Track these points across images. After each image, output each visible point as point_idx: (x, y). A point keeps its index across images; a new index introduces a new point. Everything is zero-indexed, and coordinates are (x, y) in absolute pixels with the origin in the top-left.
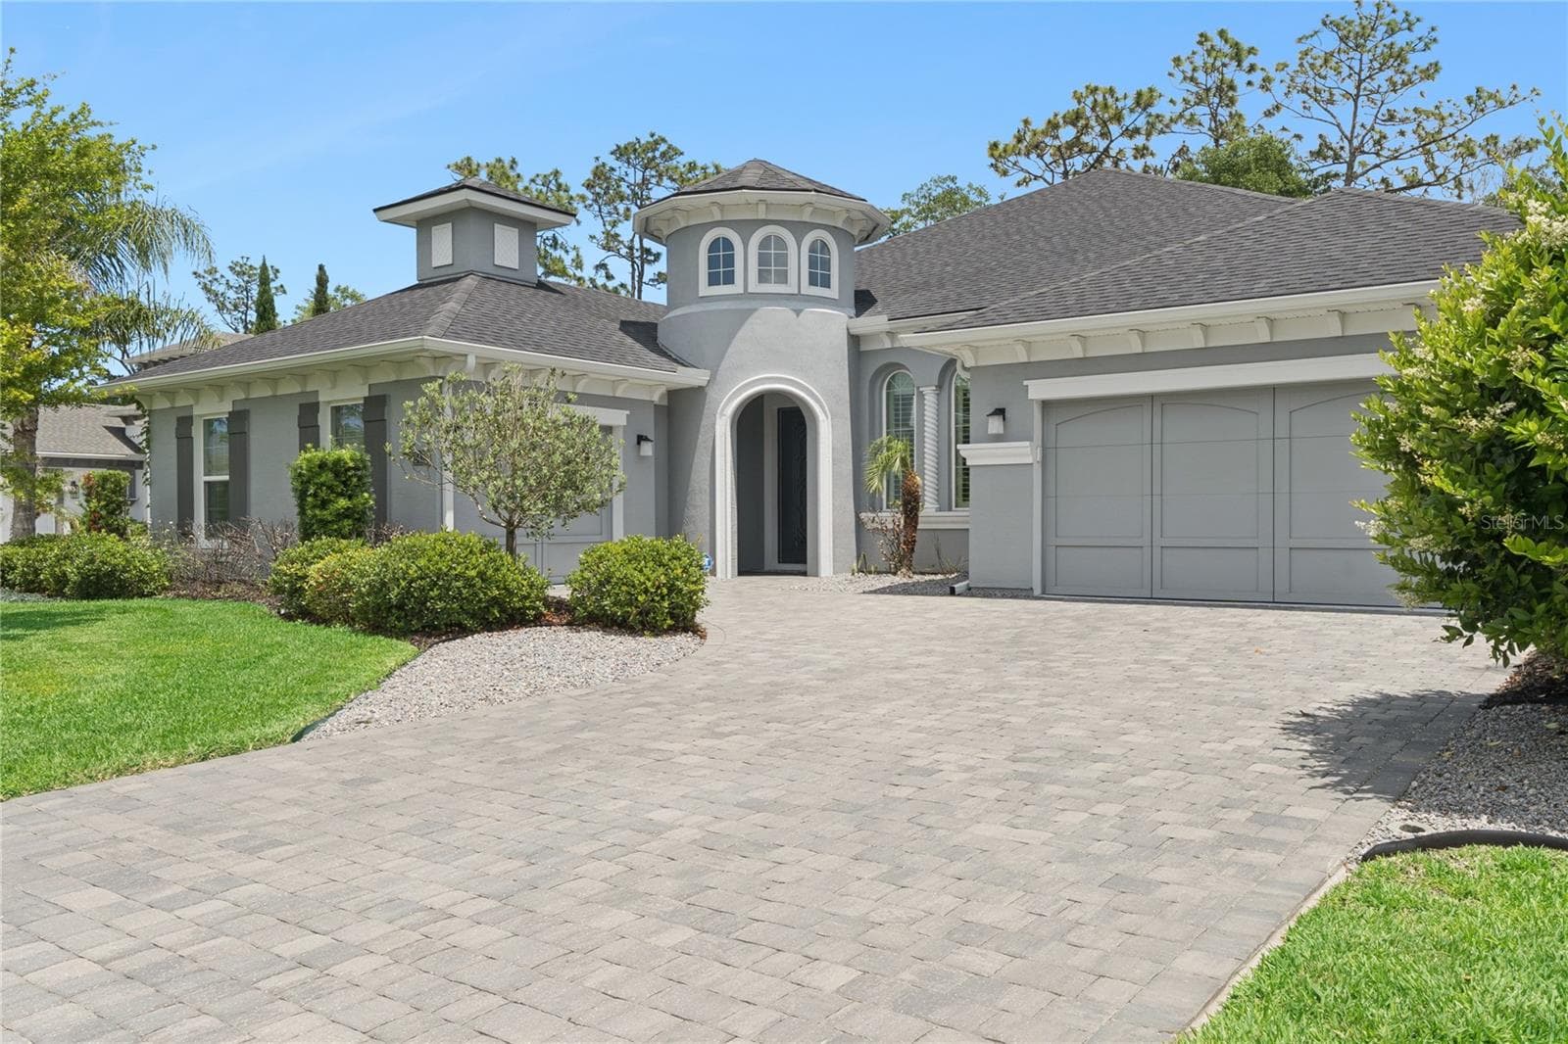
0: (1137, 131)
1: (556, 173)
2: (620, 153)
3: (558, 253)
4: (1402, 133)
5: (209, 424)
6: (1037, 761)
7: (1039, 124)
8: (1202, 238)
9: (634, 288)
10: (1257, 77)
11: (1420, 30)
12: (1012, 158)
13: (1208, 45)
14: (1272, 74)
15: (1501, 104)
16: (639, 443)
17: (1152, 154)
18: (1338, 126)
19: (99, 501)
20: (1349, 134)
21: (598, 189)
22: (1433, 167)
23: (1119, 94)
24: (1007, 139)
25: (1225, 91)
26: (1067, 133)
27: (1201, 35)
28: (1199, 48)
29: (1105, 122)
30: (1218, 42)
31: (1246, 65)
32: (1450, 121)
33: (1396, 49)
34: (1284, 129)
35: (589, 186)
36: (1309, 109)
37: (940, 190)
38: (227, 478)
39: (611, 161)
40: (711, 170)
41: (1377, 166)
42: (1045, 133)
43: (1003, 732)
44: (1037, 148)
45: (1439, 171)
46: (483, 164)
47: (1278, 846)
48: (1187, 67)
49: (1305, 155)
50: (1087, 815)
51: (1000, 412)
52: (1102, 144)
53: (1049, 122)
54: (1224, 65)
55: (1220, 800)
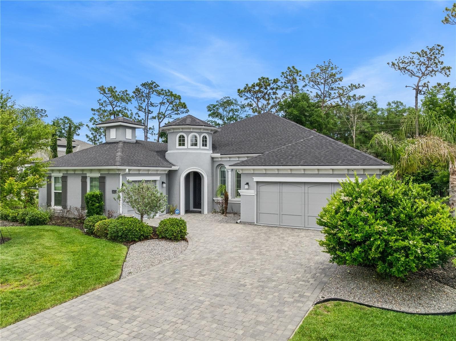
0: (274, 88)
1: (126, 91)
2: (143, 85)
3: (126, 111)
4: (335, 93)
5: (55, 178)
6: (263, 282)
7: (250, 85)
8: (290, 145)
9: (145, 120)
10: (301, 78)
11: (338, 69)
12: (243, 93)
13: (290, 70)
14: (305, 77)
15: (356, 88)
16: (162, 184)
17: (277, 94)
18: (321, 90)
19: (28, 198)
20: (323, 92)
21: (136, 94)
22: (342, 101)
23: (270, 80)
24: (242, 88)
25: (294, 81)
26: (257, 88)
27: (288, 67)
28: (288, 70)
29: (266, 86)
30: (292, 69)
31: (299, 75)
32: (345, 91)
33: (333, 74)
34: (308, 90)
35: (134, 92)
36: (314, 86)
37: (226, 100)
38: (61, 192)
39: (141, 87)
40: (167, 91)
41: (329, 100)
42: (251, 87)
43: (255, 273)
44: (250, 91)
45: (343, 102)
46: (107, 88)
47: (302, 302)
48: (285, 75)
49: (313, 96)
50: (272, 296)
51: (247, 184)
52: (265, 91)
53: (253, 85)
54: (294, 75)
55: (294, 291)
